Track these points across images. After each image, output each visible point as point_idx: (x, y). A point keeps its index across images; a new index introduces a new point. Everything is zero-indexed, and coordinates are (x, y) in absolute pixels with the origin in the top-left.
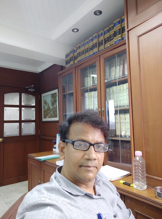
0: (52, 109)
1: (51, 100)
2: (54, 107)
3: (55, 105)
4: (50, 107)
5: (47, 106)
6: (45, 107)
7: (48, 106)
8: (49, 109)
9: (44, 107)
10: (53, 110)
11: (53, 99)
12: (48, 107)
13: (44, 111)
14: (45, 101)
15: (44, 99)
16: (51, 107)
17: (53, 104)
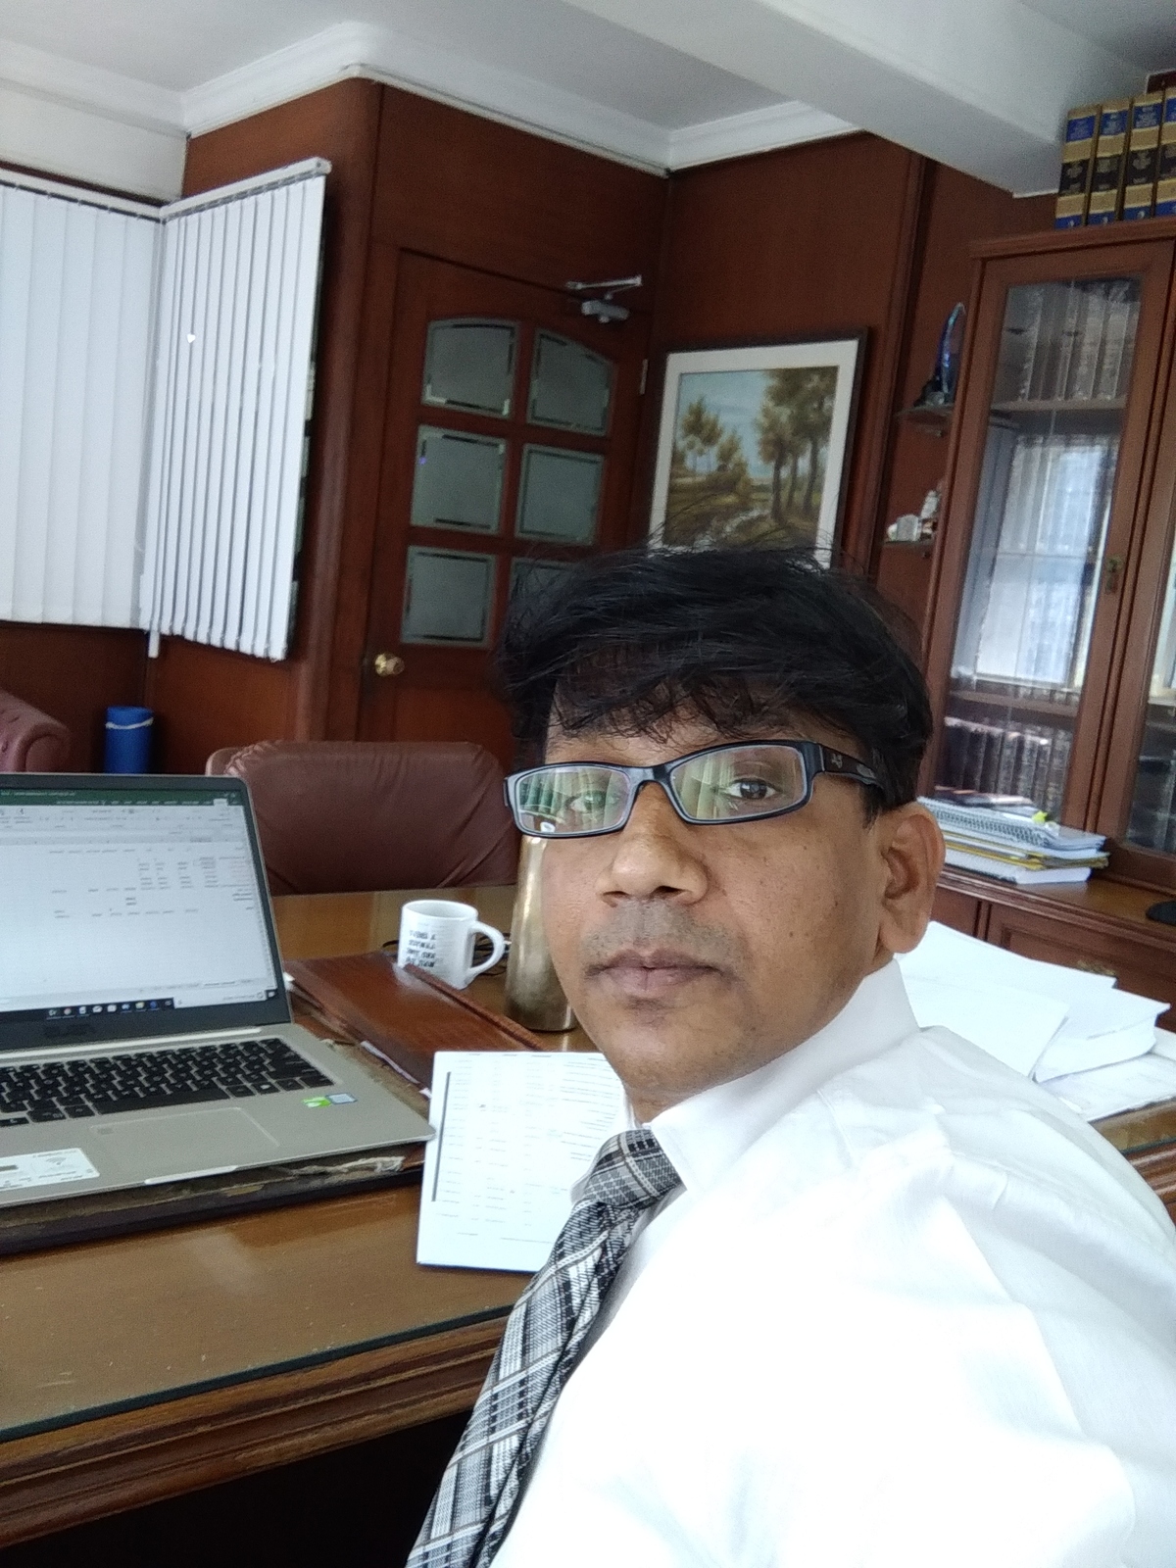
0: (762, 489)
1: (766, 412)
2: (785, 473)
3: (804, 464)
4: (741, 467)
5: (713, 452)
6: (689, 463)
7: (726, 455)
8: (728, 480)
9: (677, 459)
10: (771, 497)
11: (784, 413)
12: (722, 468)
13: (672, 490)
14: (697, 412)
15: (691, 397)
16: (758, 470)
17: (779, 449)
